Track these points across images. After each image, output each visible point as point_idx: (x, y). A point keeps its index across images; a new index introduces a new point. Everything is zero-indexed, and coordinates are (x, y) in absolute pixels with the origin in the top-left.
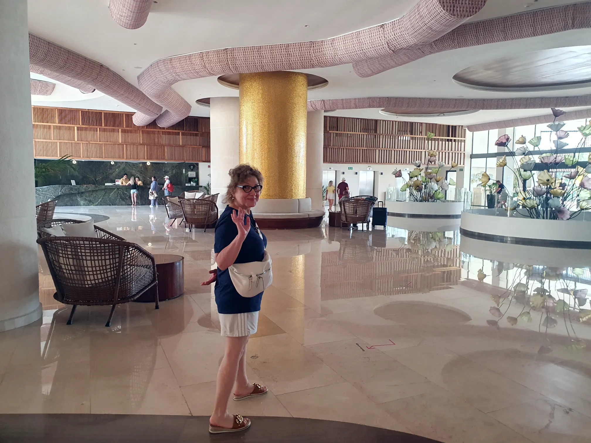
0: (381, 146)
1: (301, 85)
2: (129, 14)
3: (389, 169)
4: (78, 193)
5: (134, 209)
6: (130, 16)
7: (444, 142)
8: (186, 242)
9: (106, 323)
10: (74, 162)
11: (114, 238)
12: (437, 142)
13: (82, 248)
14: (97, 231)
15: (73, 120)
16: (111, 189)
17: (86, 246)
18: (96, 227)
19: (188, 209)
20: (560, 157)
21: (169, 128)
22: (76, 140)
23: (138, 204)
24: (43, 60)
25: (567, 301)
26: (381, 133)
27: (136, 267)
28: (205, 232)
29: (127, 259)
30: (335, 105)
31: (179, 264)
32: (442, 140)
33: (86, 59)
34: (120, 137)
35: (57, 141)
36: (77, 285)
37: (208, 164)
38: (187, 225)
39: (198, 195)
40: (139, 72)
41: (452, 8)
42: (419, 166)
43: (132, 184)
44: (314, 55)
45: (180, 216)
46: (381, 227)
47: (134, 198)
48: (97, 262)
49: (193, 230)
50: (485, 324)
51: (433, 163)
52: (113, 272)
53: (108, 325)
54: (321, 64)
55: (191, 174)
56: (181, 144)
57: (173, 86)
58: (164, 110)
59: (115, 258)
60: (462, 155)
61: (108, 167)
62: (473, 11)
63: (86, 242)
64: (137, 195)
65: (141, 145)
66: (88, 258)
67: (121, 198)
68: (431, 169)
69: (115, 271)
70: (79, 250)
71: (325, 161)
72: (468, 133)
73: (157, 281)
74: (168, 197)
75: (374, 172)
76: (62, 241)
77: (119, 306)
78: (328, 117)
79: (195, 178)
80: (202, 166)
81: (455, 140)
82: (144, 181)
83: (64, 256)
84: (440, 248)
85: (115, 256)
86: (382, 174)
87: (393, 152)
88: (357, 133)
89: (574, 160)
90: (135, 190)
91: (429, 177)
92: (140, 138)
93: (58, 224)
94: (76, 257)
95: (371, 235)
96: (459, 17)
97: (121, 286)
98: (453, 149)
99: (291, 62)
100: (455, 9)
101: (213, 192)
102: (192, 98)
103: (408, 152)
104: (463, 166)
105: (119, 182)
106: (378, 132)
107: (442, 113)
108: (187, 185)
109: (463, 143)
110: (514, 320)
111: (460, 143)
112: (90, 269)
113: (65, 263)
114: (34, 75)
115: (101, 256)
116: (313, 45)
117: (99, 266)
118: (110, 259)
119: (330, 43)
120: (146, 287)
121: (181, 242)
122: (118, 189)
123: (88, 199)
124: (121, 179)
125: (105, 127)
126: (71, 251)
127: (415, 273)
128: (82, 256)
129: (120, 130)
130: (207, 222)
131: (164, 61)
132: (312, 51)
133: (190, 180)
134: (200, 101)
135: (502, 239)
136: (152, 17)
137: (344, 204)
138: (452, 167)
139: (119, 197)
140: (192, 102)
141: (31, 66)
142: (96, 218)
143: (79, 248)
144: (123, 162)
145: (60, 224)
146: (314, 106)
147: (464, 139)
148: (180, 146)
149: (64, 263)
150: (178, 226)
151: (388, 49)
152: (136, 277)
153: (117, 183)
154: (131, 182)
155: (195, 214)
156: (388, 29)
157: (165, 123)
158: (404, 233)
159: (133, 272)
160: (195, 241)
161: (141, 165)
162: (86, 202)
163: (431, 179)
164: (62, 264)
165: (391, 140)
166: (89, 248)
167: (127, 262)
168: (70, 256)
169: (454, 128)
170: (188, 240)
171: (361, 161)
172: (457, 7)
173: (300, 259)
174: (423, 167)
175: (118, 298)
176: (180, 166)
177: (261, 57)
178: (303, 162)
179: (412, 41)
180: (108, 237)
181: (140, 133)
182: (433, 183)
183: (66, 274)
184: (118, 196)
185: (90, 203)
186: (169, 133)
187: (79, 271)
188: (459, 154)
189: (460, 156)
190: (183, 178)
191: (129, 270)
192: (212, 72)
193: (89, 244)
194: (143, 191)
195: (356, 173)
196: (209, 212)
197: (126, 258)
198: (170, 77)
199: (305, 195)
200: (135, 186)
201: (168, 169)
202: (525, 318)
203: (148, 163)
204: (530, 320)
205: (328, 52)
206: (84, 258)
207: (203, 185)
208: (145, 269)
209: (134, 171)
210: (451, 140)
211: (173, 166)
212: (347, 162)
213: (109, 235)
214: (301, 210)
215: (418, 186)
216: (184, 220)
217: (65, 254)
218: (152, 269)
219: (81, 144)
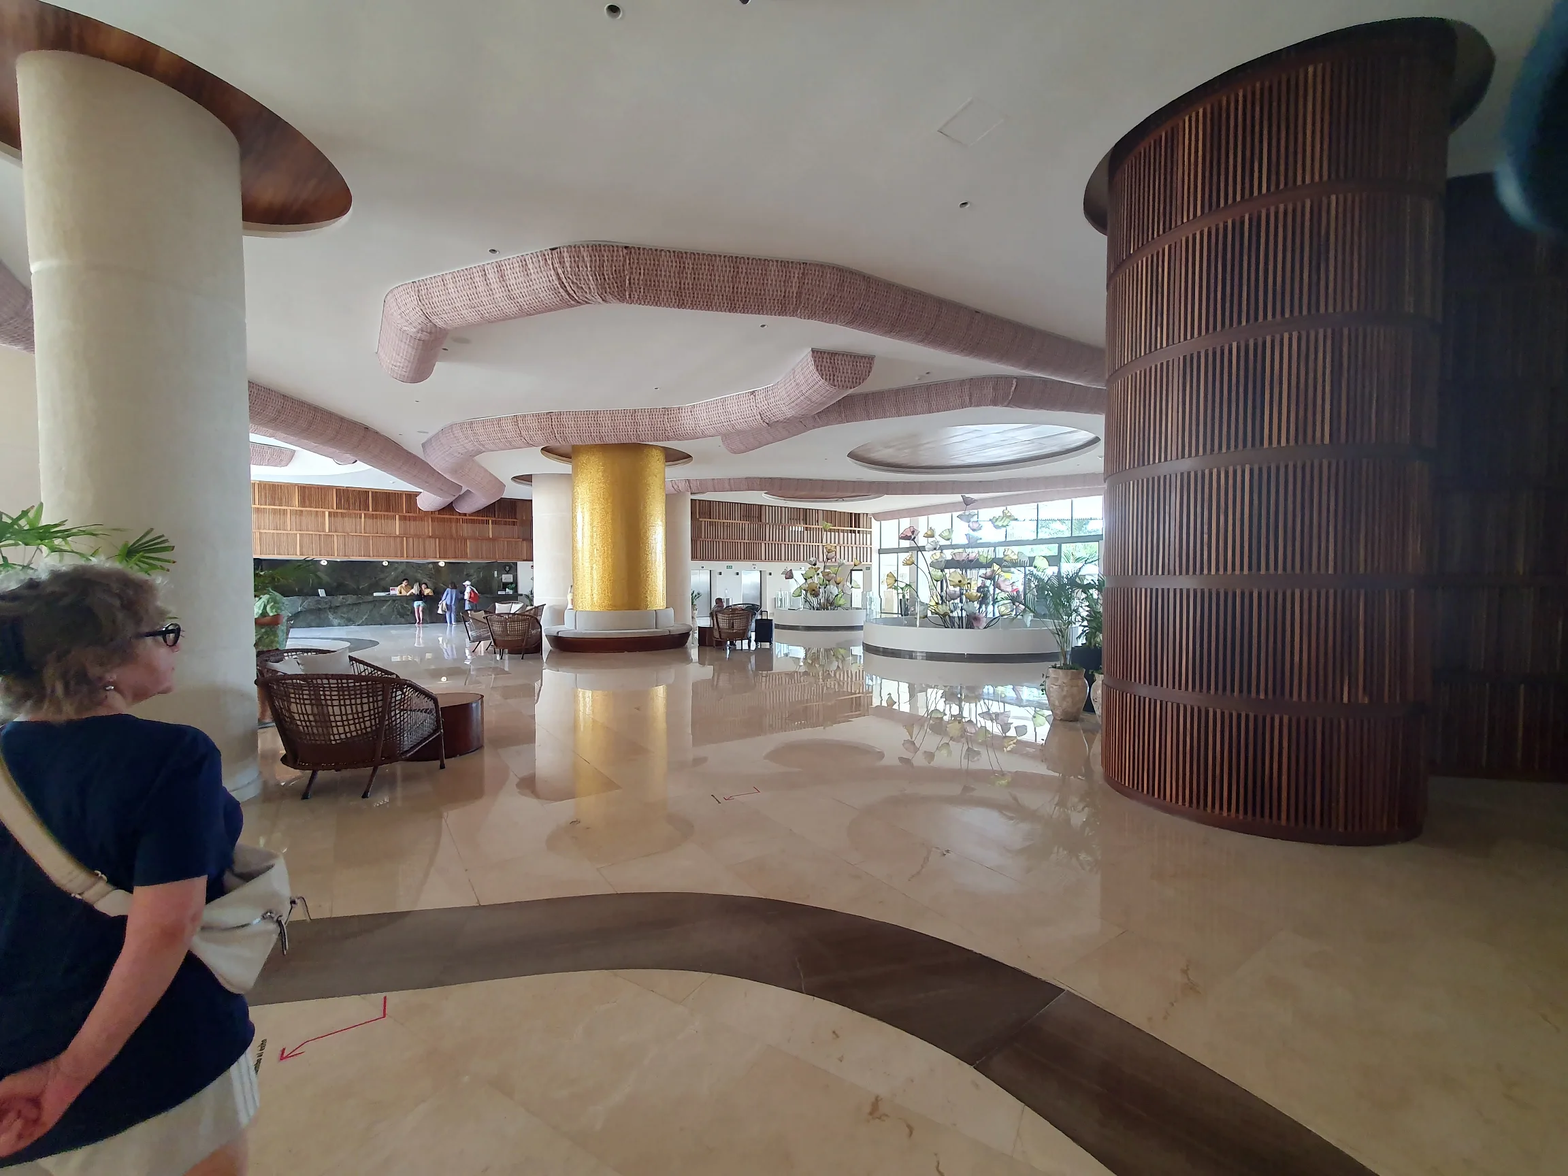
0: (767, 539)
1: (656, 462)
2: (406, 365)
3: (778, 567)
4: (330, 608)
5: (420, 630)
6: (407, 367)
7: (846, 534)
8: (495, 675)
9: (363, 792)
10: (324, 563)
11: (379, 673)
12: (837, 534)
13: (326, 689)
14: (353, 664)
15: (323, 503)
16: (383, 601)
17: (332, 686)
18: (351, 659)
19: (497, 628)
20: (973, 553)
21: (472, 514)
22: (327, 530)
23: (425, 621)
24: (275, 419)
25: (989, 728)
26: (767, 522)
27: (409, 712)
28: (522, 659)
29: (395, 702)
30: (703, 486)
31: (477, 706)
32: (843, 531)
33: (342, 419)
34: (397, 526)
35: (295, 532)
36: (318, 742)
37: (530, 563)
38: (497, 650)
39: (516, 608)
40: (424, 438)
41: (832, 377)
42: (815, 565)
43: (416, 594)
44: (669, 425)
45: (486, 639)
46: (767, 645)
47: (419, 614)
48: (348, 707)
49: (506, 656)
50: (897, 763)
51: (833, 560)
52: (373, 721)
53: (365, 796)
54: (677, 437)
55: (507, 578)
56: (491, 536)
57: (477, 458)
58: (464, 489)
59: (377, 701)
60: (869, 549)
61: (378, 569)
62: (856, 382)
63: (331, 681)
64: (423, 609)
65: (430, 537)
66: (336, 703)
67: (399, 613)
68: (829, 567)
69: (377, 720)
70: (321, 693)
71: (694, 557)
72: (875, 524)
73: (442, 731)
74: (469, 612)
75: (761, 571)
76: (295, 681)
77: (385, 769)
78: (697, 501)
79: (512, 583)
80: (522, 566)
81: (859, 532)
82: (435, 588)
83: (298, 701)
84: (843, 668)
85: (377, 698)
86: (770, 574)
87: (783, 546)
88: (736, 521)
89: (989, 557)
90: (420, 602)
91: (828, 579)
92: (428, 527)
93: (292, 655)
94: (317, 701)
95: (754, 656)
96: (841, 388)
97: (386, 740)
98: (858, 543)
99: (639, 433)
100: (835, 378)
101: (536, 604)
102: (505, 476)
103: (802, 547)
104: (870, 563)
105: (395, 591)
106: (763, 521)
107: (842, 498)
108: (499, 593)
109: (869, 536)
110: (930, 756)
111: (865, 535)
112: (338, 718)
113: (300, 712)
114: (254, 438)
115: (356, 698)
116: (667, 413)
117: (352, 714)
118: (369, 703)
119: (689, 410)
120: (425, 739)
121: (488, 675)
122: (394, 601)
123: (346, 616)
124: (399, 587)
125: (373, 513)
126: (309, 695)
127: (817, 702)
128: (326, 700)
129: (397, 517)
130: (526, 645)
131: (461, 425)
132: (667, 420)
133: (505, 586)
134: (515, 479)
135: (910, 655)
136: (439, 367)
137: (716, 615)
138: (855, 565)
139: (396, 613)
140: (506, 478)
141: (252, 426)
142: (357, 644)
143: (321, 689)
144: (401, 562)
145: (295, 656)
146: (676, 487)
147: (870, 530)
148: (489, 539)
149: (298, 711)
150: (485, 652)
151: (761, 421)
152: (409, 725)
153: (392, 592)
154: (415, 590)
155: (508, 635)
156: (760, 397)
157: (466, 508)
158: (800, 652)
159: (404, 719)
160: (507, 673)
161: (431, 566)
162: (342, 622)
163: (829, 581)
164: (294, 713)
165: (780, 531)
166: (336, 689)
167: (395, 705)
168: (306, 702)
169: (857, 516)
170: (499, 671)
171: (742, 557)
172: (838, 377)
173: (660, 691)
174: (820, 565)
175: (382, 757)
176: (490, 567)
177: (598, 425)
178: (661, 560)
179: (789, 413)
180: (370, 672)
181: (427, 521)
182: (832, 586)
183: (301, 728)
184: (393, 611)
185: (349, 622)
186: (473, 521)
187: (321, 722)
188: (865, 549)
189: (865, 552)
190: (495, 585)
191: (398, 716)
192: (531, 443)
193: (337, 683)
194: (431, 602)
195: (738, 574)
196: (528, 630)
197: (393, 700)
198: (470, 447)
199: (665, 604)
200: (420, 596)
201: (472, 571)
202: (944, 752)
203: (442, 564)
204: (950, 753)
205: (687, 422)
206: (329, 703)
207: (524, 593)
208: (424, 714)
209: (419, 575)
210: (854, 532)
211: (480, 567)
212: (724, 559)
213: (373, 669)
214: (659, 626)
215: (814, 590)
216: (493, 644)
217: (299, 699)
218: (435, 715)
219: (335, 537)
